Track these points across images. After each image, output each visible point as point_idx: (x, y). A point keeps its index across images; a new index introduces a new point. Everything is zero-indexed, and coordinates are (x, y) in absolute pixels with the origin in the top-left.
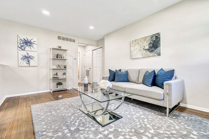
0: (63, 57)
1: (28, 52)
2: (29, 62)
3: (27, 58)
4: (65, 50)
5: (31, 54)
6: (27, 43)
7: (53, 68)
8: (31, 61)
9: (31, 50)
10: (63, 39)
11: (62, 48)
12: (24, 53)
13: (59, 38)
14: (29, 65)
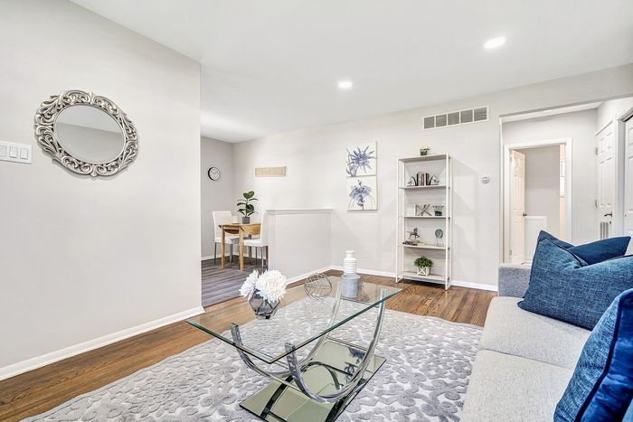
0: (433, 182)
1: (361, 179)
2: (361, 200)
3: (360, 192)
4: (442, 157)
5: (366, 183)
6: (360, 158)
7: (409, 215)
8: (366, 199)
9: (365, 174)
10: (442, 121)
11: (431, 154)
12: (354, 183)
13: (429, 123)
14: (361, 208)
